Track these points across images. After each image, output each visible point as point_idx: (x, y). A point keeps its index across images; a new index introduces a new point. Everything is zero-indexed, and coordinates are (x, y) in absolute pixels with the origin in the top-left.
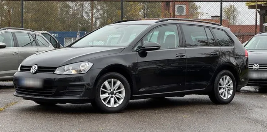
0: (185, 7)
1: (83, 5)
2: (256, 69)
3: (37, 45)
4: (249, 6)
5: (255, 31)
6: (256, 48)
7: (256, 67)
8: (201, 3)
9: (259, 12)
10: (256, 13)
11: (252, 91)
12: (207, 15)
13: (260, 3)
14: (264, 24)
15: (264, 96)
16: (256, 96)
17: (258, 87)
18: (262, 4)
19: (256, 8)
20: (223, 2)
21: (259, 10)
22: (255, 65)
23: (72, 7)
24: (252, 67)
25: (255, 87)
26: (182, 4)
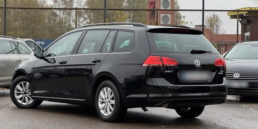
0: (170, 16)
1: (70, 14)
2: (236, 78)
3: (19, 53)
4: (231, 16)
5: (236, 40)
6: (237, 58)
7: (236, 76)
8: (185, 12)
9: (240, 21)
10: (238, 22)
11: (233, 100)
12: (191, 24)
13: (242, 13)
14: (245, 34)
15: (244, 105)
16: (236, 105)
17: (239, 96)
18: (243, 14)
19: (238, 18)
20: (205, 12)
21: (241, 20)
22: (236, 74)
23: (60, 15)
24: (233, 76)
25: (236, 96)
26: (167, 13)
